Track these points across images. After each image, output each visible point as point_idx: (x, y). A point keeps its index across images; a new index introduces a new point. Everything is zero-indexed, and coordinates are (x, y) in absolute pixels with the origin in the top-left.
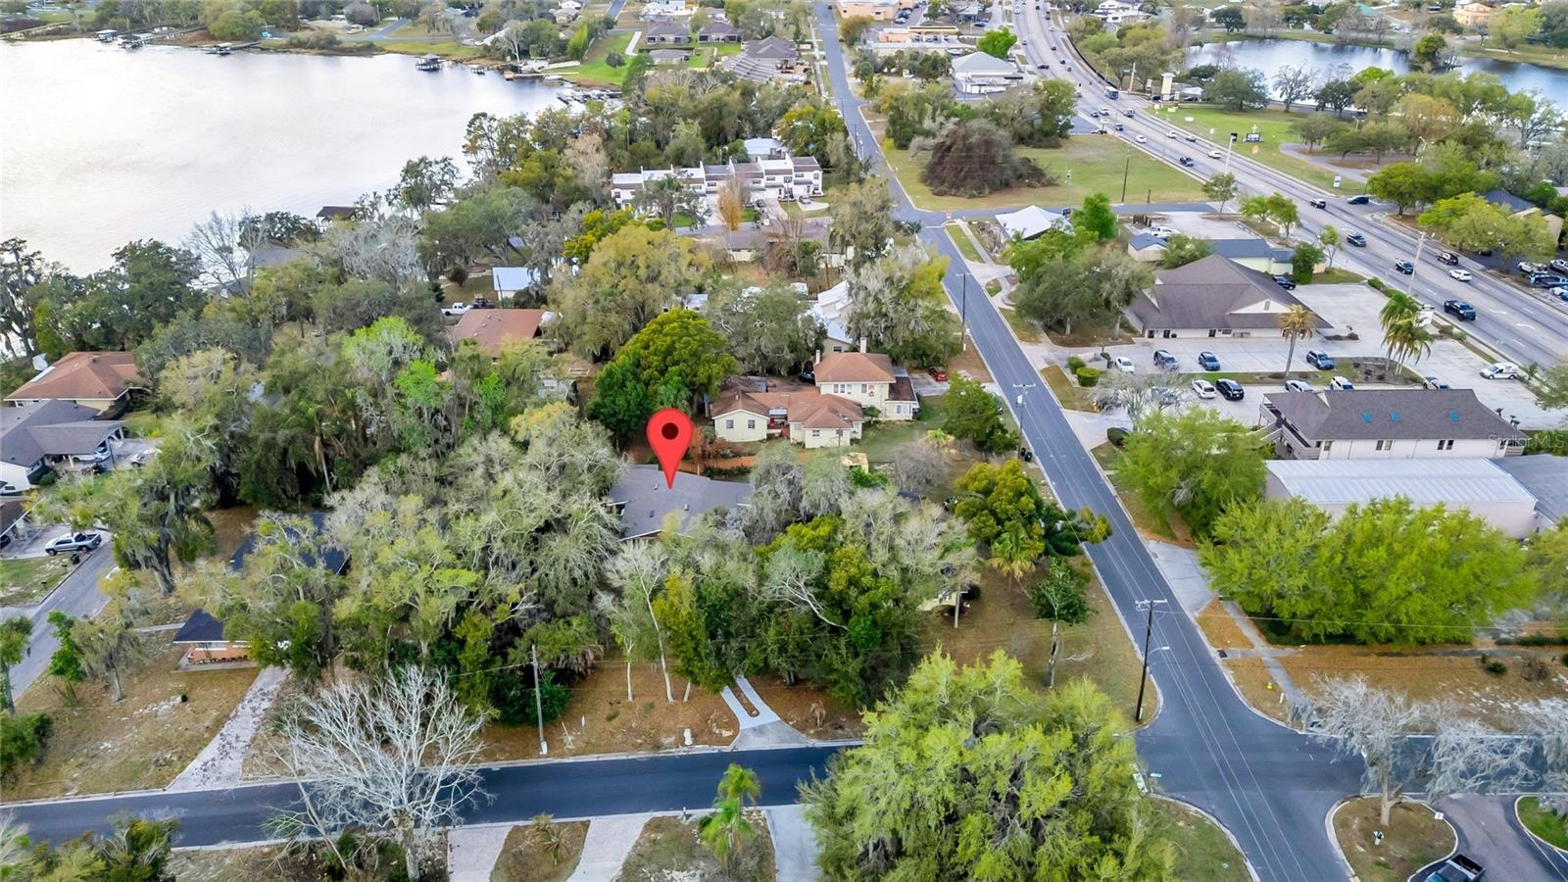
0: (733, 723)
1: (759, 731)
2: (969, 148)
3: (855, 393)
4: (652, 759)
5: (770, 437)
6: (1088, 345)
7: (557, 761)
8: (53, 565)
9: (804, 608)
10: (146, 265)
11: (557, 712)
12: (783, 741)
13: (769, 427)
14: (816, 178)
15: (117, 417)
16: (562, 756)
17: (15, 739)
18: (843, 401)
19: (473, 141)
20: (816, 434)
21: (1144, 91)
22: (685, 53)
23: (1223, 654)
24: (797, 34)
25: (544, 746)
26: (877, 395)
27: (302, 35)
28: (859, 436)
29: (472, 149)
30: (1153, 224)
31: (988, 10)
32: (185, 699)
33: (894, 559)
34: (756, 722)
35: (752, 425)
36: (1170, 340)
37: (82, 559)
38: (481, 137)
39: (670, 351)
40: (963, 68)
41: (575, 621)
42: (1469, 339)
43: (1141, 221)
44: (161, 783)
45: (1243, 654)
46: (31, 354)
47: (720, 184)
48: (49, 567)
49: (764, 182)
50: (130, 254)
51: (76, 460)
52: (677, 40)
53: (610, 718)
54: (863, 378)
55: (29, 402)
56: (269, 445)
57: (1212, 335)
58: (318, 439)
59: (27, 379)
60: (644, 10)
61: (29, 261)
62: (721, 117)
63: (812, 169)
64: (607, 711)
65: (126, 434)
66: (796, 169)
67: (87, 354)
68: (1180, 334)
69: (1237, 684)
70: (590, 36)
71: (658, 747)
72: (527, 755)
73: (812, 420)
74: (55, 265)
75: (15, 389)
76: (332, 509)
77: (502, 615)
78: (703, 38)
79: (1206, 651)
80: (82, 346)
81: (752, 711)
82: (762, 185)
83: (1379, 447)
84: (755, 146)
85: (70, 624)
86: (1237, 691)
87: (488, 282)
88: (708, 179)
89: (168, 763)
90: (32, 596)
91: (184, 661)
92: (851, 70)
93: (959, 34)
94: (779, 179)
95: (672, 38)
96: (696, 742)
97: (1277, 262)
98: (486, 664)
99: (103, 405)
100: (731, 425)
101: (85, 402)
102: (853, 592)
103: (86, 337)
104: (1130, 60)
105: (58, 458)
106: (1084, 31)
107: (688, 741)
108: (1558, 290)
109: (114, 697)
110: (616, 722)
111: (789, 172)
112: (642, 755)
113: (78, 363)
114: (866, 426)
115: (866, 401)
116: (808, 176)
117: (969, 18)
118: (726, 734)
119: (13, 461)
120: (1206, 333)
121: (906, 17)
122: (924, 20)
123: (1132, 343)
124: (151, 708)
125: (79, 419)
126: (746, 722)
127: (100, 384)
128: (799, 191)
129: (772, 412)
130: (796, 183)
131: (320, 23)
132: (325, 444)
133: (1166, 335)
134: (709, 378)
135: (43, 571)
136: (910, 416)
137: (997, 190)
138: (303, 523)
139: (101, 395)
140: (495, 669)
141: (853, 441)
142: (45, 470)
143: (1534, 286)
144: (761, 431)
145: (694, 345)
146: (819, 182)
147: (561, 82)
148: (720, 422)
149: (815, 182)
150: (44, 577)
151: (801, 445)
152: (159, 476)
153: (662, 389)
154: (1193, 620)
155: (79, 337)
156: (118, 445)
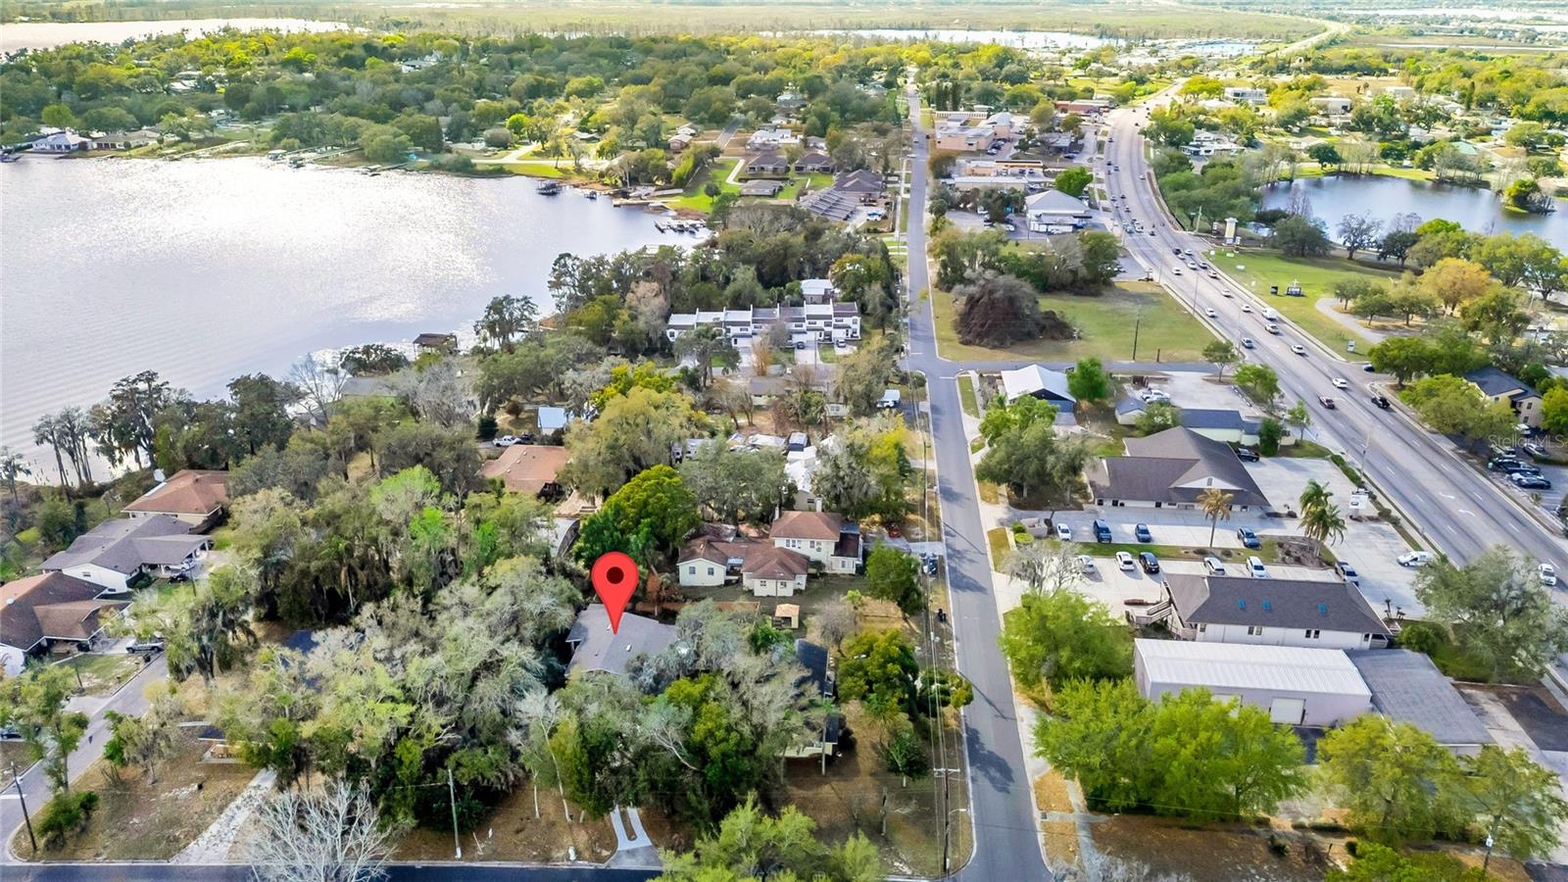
0: (612, 845)
1: (631, 853)
2: (993, 303)
3: (804, 548)
4: (541, 870)
5: (728, 583)
6: (1040, 509)
7: (467, 864)
8: (130, 663)
9: (669, 756)
10: (253, 395)
11: (473, 824)
12: (648, 863)
13: (728, 573)
14: (855, 322)
15: (205, 533)
16: (472, 860)
17: (64, 812)
18: (792, 555)
19: (558, 277)
20: (764, 585)
21: (1209, 232)
22: (780, 183)
23: (1044, 816)
24: (886, 168)
25: (459, 851)
26: (823, 550)
27: (445, 158)
28: (803, 587)
29: (556, 285)
30: (1151, 385)
31: (1080, 142)
32: (200, 787)
33: (746, 718)
34: (633, 845)
35: (711, 572)
36: (1118, 509)
37: (153, 658)
38: (565, 274)
39: (645, 504)
40: (1034, 207)
41: (490, 750)
42: (1403, 522)
43: (1140, 382)
44: (167, 856)
45: (1061, 817)
46: (154, 466)
47: (765, 328)
48: (126, 663)
49: (805, 325)
50: (240, 385)
51: (167, 568)
52: (775, 170)
53: (518, 832)
54: (813, 536)
55: (140, 514)
56: (305, 573)
57: (1158, 505)
58: (345, 569)
59: (146, 490)
60: (753, 138)
61: (158, 390)
62: (785, 257)
63: (851, 315)
64: (518, 826)
65: (211, 547)
66: (836, 315)
67: (193, 472)
68: (1128, 503)
69: (1045, 844)
70: (695, 166)
71: (547, 860)
72: (446, 857)
73: (760, 571)
74: (182, 392)
75: (135, 498)
76: (316, 644)
77: (429, 741)
78: (799, 169)
79: (1031, 812)
80: (193, 466)
81: (631, 835)
82: (804, 328)
83: (1251, 632)
84: (812, 287)
85: (120, 720)
86: (1043, 851)
87: (534, 418)
88: (754, 322)
89: (177, 840)
90: (108, 688)
91: (208, 754)
92: (928, 204)
93: (1044, 167)
94: (820, 323)
95: (771, 167)
96: (578, 859)
97: (1247, 433)
98: (421, 779)
99: (198, 519)
100: (693, 571)
101: (184, 517)
102: (710, 743)
103: (196, 459)
104: (1197, 203)
105: (153, 567)
106: (1168, 167)
107: (573, 857)
108: (1517, 476)
109: (150, 781)
110: (521, 836)
111: (830, 317)
112: (534, 865)
113: (185, 481)
114: (811, 578)
115: (814, 555)
116: (847, 321)
117: (1060, 150)
118: (605, 853)
119: (115, 568)
120: (1153, 505)
121: (998, 148)
122: (1014, 151)
123: (1081, 509)
124: (176, 792)
125: (174, 533)
126: (624, 844)
127: (199, 502)
128: (839, 335)
129: (732, 561)
130: (836, 327)
131: (462, 146)
132: (351, 572)
133: (1115, 504)
134: (675, 530)
135: (122, 666)
136: (853, 571)
137: (1020, 340)
138: (294, 655)
139: (198, 511)
140: (425, 785)
141: (796, 592)
142: (141, 575)
143: (1493, 470)
144: (719, 577)
145: (666, 501)
146: (857, 327)
147: (662, 209)
148: (684, 568)
149: (854, 326)
150: (120, 672)
151: (751, 592)
152: (209, 599)
153: (633, 538)
154: (1031, 783)
155: (189, 459)
156: (203, 556)
